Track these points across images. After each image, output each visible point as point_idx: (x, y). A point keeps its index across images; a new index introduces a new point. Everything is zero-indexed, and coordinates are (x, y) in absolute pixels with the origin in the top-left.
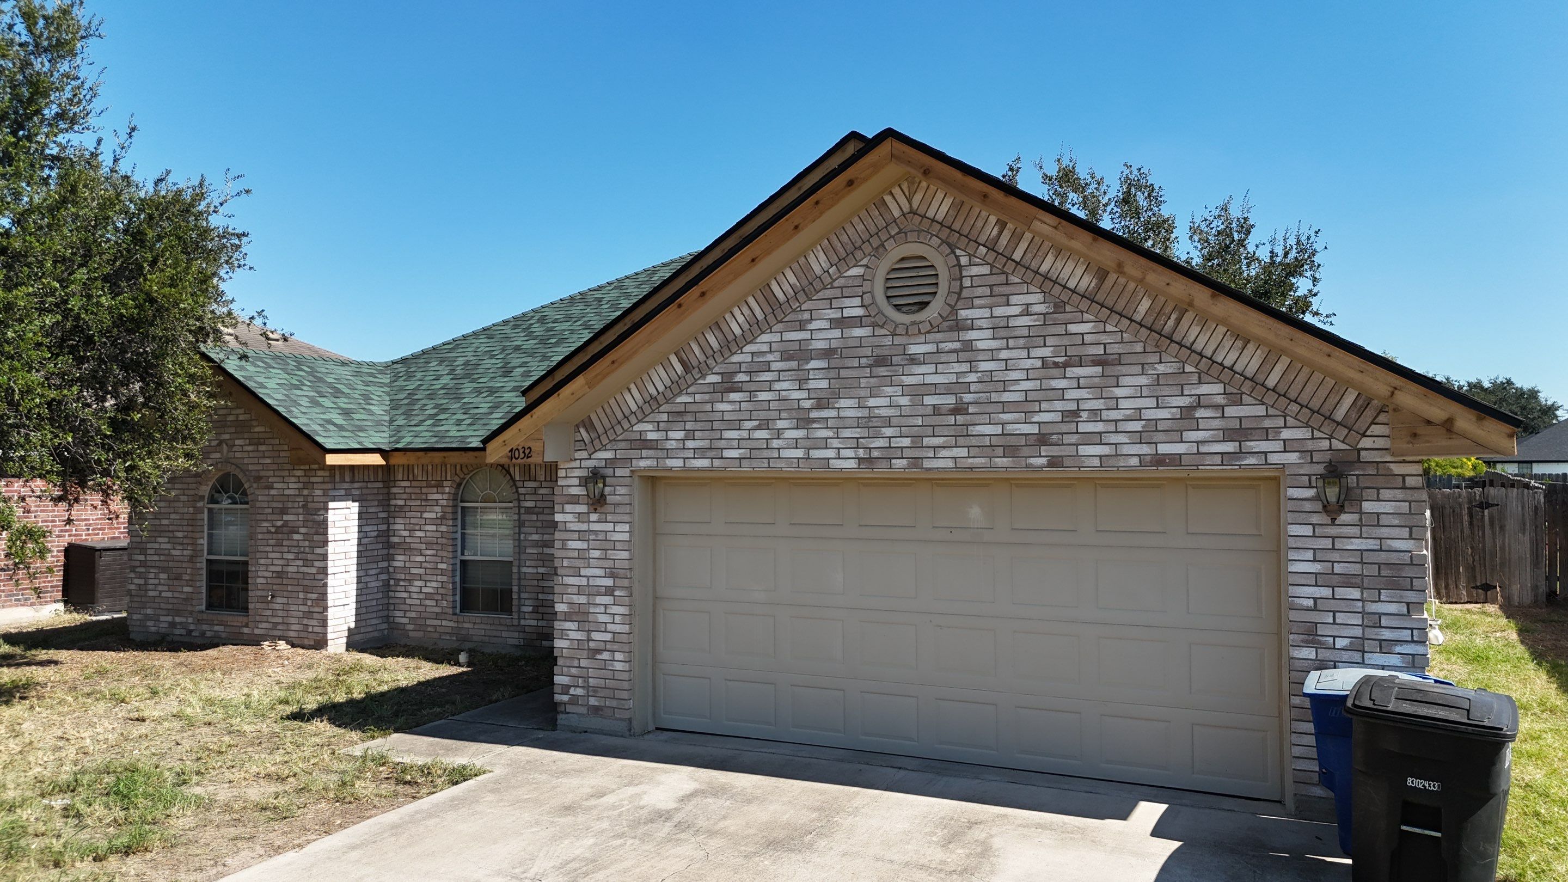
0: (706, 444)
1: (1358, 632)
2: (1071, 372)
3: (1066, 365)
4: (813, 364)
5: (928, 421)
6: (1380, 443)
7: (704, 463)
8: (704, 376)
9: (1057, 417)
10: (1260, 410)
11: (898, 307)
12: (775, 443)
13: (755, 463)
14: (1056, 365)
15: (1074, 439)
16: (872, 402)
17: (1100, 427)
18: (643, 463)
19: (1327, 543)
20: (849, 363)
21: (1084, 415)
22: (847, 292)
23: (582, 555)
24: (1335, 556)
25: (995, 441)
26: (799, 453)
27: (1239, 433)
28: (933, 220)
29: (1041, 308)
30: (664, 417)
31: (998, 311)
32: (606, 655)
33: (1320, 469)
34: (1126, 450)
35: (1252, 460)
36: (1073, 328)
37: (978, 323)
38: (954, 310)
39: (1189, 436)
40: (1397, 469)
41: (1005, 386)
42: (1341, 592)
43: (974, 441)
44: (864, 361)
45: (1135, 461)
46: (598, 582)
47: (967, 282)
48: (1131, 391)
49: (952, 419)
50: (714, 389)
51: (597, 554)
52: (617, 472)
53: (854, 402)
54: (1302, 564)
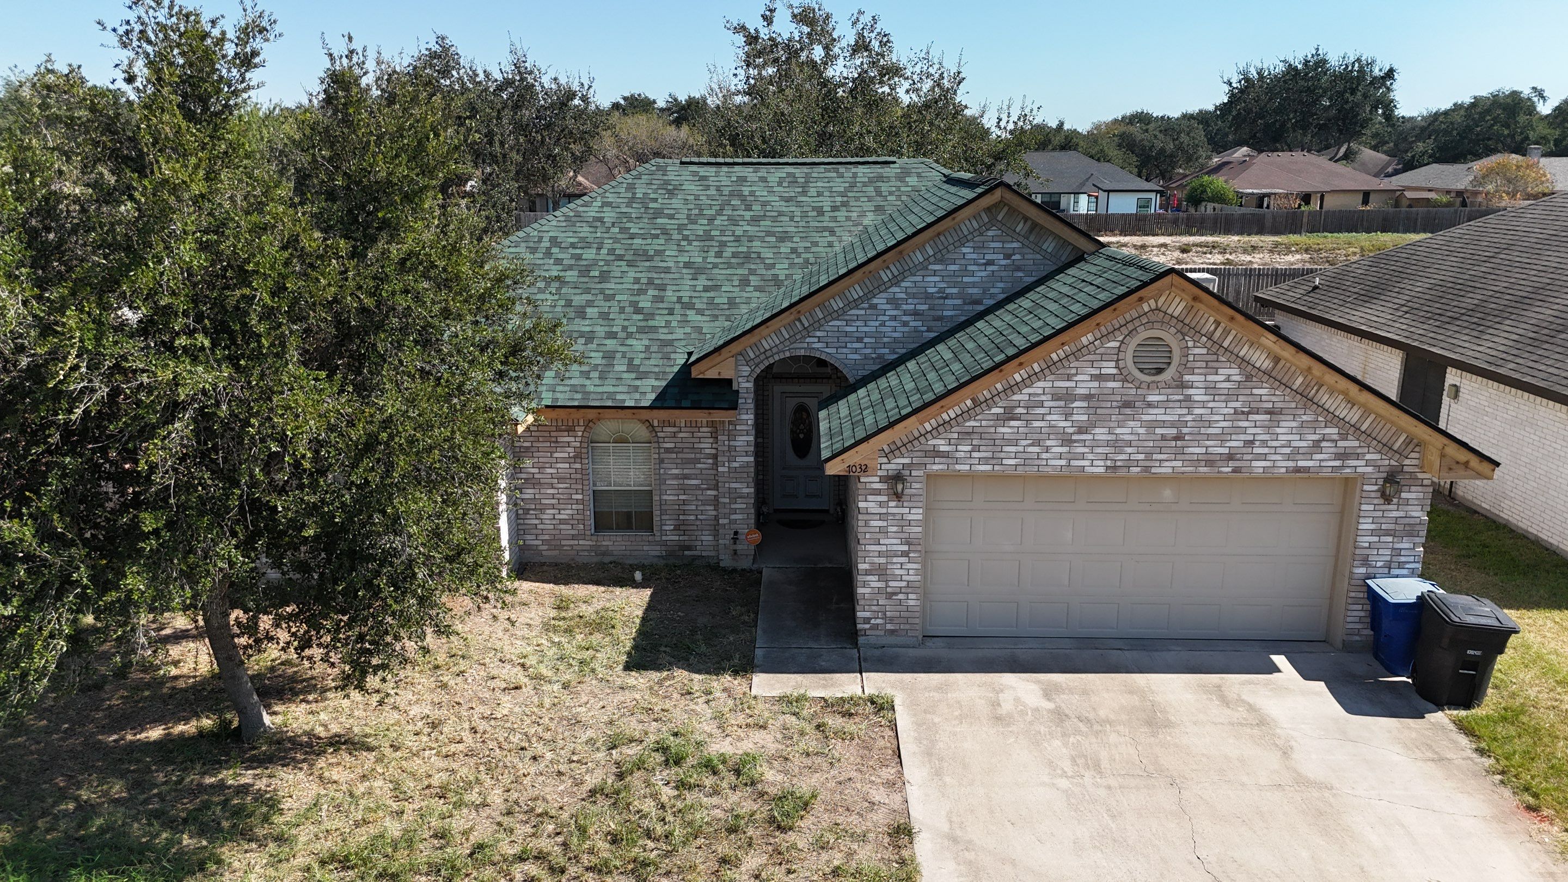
0: (989, 455)
1: (1388, 558)
2: (1251, 417)
3: (1249, 413)
4: (1076, 404)
5: (1157, 444)
6: (1414, 462)
7: (989, 468)
8: (990, 408)
9: (1241, 444)
10: (1356, 444)
11: (1141, 370)
12: (1044, 456)
13: (1027, 468)
14: (1243, 413)
15: (1250, 457)
16: (1118, 431)
17: (1266, 450)
18: (935, 467)
19: (1380, 514)
20: (1104, 404)
21: (1257, 443)
22: (1104, 357)
23: (883, 531)
24: (1383, 520)
25: (1200, 457)
26: (1063, 462)
27: (1343, 456)
28: (1172, 316)
29: (1238, 378)
30: (956, 436)
31: (1210, 378)
32: (901, 596)
33: (1385, 475)
34: (1279, 464)
35: (1348, 470)
36: (1255, 391)
37: (1195, 384)
38: (1182, 375)
39: (1315, 457)
40: (1420, 476)
41: (1210, 424)
42: (1383, 539)
44: (1114, 404)
45: (1284, 470)
46: (895, 548)
47: (1191, 358)
48: (1286, 430)
49: (1173, 443)
50: (998, 417)
51: (895, 529)
52: (914, 473)
53: (1105, 430)
54: (1366, 525)
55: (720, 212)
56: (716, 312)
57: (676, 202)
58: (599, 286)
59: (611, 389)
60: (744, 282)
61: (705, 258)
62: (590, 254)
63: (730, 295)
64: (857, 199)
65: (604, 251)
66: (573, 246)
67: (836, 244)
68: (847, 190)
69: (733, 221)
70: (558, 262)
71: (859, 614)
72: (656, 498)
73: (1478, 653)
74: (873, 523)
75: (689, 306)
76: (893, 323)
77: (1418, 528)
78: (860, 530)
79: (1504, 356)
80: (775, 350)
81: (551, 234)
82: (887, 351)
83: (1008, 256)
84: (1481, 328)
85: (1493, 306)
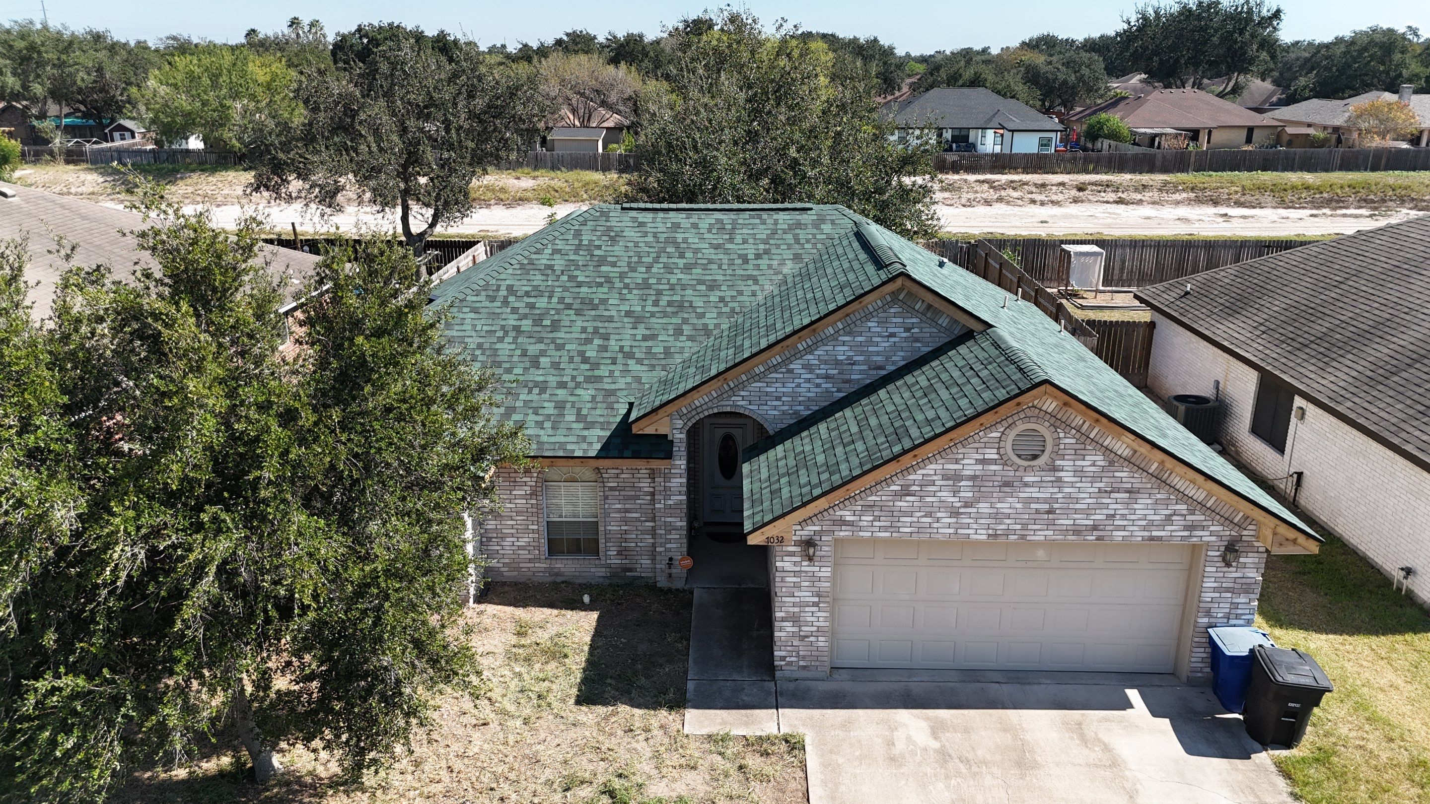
0: (889, 524)
1: (1228, 611)
2: (1113, 495)
3: (1111, 492)
4: (963, 483)
5: (1032, 516)
6: (1252, 533)
7: (888, 534)
8: (889, 486)
9: (1104, 517)
10: (1203, 518)
11: (1019, 456)
12: (935, 525)
13: (921, 535)
14: (1106, 492)
15: (1111, 528)
16: (999, 505)
17: (1125, 523)
18: (842, 534)
19: (1221, 575)
20: (987, 484)
21: (1118, 517)
22: (988, 445)
23: (797, 586)
24: (1224, 580)
25: (1069, 528)
26: (951, 531)
27: (1191, 528)
28: (1046, 412)
29: (1102, 463)
30: (860, 508)
31: (1078, 463)
32: (812, 639)
33: (1226, 543)
34: (1136, 533)
35: (1195, 539)
36: (1117, 474)
37: (1065, 468)
38: (1054, 461)
39: (1167, 528)
40: (1256, 544)
41: (1077, 501)
42: (1223, 595)
43: (1057, 528)
44: (996, 483)
45: (1140, 539)
46: (807, 599)
47: (1062, 447)
48: (1142, 507)
49: (1046, 516)
50: (895, 493)
51: (807, 584)
52: (823, 538)
53: (988, 505)
54: (1209, 584)
55: (656, 260)
56: (654, 362)
57: (618, 249)
58: (551, 335)
59: (562, 439)
60: (678, 332)
61: (644, 307)
62: (542, 303)
63: (666, 344)
64: (778, 246)
65: (555, 300)
66: (527, 294)
67: (759, 293)
68: (769, 237)
69: (669, 269)
70: (515, 310)
71: (776, 653)
72: (601, 528)
73: (1298, 706)
74: (788, 579)
75: (630, 355)
76: (808, 385)
77: (1253, 586)
78: (777, 584)
79: (1343, 392)
80: (704, 407)
81: (508, 282)
82: (802, 408)
83: (907, 330)
84: (1326, 360)
85: (1338, 336)
